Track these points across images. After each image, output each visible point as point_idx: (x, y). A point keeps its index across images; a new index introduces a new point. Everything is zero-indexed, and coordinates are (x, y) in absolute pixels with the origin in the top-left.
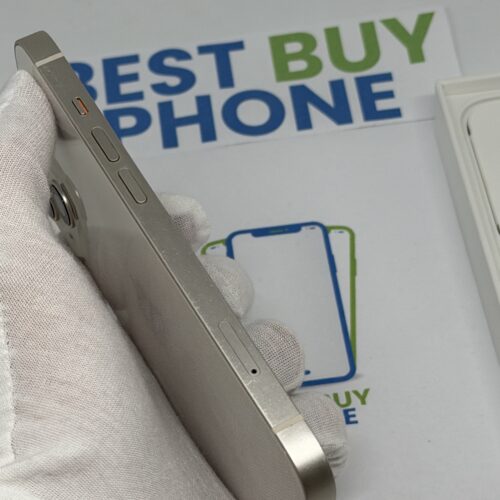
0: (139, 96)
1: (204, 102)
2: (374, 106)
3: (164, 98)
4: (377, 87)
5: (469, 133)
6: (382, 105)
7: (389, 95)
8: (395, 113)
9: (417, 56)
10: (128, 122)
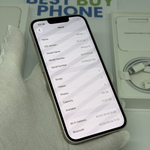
0: (46, 3)
1: (60, 7)
2: (97, 14)
3: (52, 5)
4: (99, 10)
5: (116, 23)
6: (99, 14)
7: (101, 12)
8: (101, 16)
9: (108, 4)
10: (43, 9)
